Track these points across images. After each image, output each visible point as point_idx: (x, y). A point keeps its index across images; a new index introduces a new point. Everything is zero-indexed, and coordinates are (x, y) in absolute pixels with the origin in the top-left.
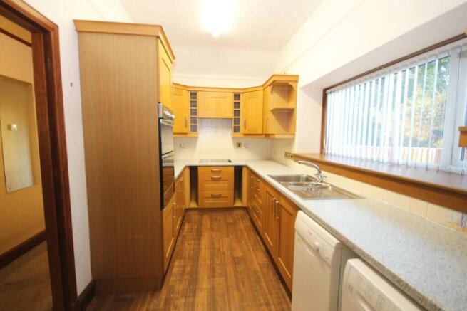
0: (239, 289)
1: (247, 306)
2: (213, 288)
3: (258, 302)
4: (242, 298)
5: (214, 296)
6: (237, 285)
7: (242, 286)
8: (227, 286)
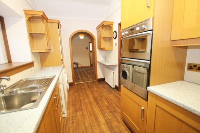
0: (85, 127)
1: (82, 120)
2: (99, 126)
3: (77, 123)
4: (84, 123)
5: (97, 122)
6: (86, 130)
7: (84, 130)
8: (92, 128)
